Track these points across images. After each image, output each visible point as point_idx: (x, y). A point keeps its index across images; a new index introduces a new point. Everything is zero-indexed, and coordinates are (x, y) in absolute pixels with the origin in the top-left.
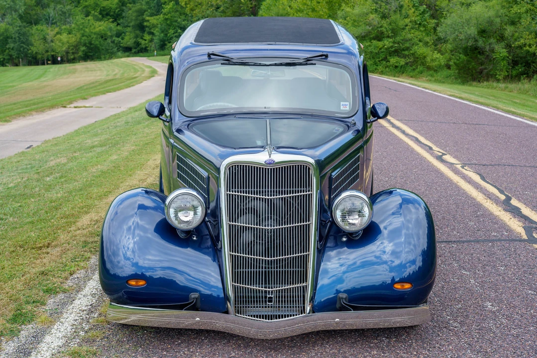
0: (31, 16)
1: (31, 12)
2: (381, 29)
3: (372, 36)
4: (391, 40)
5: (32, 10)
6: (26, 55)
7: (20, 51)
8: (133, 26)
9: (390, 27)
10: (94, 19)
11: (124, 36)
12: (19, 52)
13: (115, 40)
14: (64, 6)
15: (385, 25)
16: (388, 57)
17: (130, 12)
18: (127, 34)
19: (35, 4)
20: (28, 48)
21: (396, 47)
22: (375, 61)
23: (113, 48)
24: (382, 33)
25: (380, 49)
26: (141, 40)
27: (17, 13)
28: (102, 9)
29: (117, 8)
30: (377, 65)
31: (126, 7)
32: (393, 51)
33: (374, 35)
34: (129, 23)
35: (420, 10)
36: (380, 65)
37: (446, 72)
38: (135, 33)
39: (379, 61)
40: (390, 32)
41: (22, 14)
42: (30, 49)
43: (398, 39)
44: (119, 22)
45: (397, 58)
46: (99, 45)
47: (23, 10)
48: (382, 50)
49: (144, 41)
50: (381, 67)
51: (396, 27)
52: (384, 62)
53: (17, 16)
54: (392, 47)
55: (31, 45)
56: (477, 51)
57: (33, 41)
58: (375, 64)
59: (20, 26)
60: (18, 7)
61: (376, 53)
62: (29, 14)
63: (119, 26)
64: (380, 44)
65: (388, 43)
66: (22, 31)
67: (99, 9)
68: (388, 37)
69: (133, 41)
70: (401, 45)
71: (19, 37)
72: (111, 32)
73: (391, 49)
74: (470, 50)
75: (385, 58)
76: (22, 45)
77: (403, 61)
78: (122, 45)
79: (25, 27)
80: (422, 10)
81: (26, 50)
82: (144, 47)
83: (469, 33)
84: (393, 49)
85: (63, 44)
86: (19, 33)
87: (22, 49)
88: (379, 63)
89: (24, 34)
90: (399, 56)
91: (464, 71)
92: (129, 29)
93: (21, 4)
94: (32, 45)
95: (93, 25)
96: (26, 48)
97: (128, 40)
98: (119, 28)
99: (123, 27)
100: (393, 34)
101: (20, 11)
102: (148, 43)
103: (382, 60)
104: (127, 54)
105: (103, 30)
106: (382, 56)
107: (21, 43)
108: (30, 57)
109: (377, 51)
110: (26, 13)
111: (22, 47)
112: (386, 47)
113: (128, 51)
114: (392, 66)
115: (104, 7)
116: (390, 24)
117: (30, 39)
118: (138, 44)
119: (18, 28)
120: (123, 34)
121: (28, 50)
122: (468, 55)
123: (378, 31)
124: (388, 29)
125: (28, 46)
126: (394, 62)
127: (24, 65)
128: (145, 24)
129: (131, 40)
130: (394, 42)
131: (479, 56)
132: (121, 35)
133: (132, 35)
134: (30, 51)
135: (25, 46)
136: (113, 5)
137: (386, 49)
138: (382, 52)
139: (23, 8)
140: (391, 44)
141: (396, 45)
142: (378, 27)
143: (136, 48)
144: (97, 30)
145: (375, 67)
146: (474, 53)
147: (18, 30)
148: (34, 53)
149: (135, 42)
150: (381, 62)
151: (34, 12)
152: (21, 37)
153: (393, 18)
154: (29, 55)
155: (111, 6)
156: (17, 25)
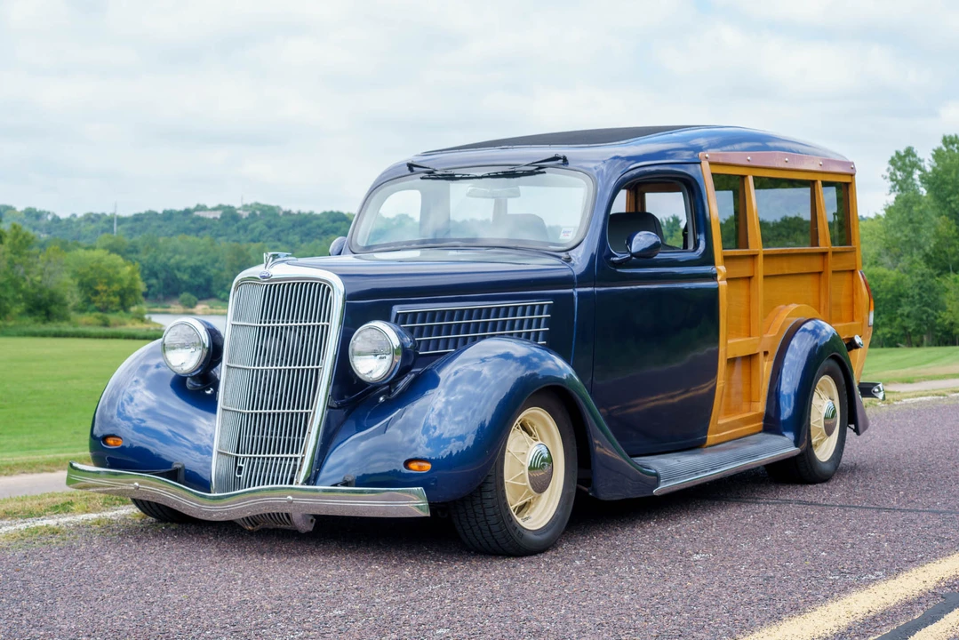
0: (947, 256)
1: (947, 249)
5: (950, 246)
6: (932, 327)
7: (921, 320)
12: (919, 322)
19: (956, 235)
20: (935, 314)
27: (921, 251)
41: (931, 253)
42: (940, 317)
47: (932, 245)
53: (921, 257)
55: (941, 309)
57: (947, 301)
59: (923, 275)
60: (923, 240)
62: (945, 252)
66: (927, 283)
71: (920, 295)
76: (926, 308)
79: (932, 276)
81: (932, 318)
86: (921, 288)
87: (924, 317)
89: (931, 289)
93: (928, 234)
94: (944, 309)
96: (933, 314)
101: (927, 249)
107: (924, 306)
108: (938, 331)
110: (938, 250)
111: (925, 312)
117: (941, 297)
119: (920, 278)
121: (936, 318)
125: (936, 311)
127: (929, 345)
134: (939, 321)
135: (930, 311)
139: (933, 243)
147: (919, 282)
148: (947, 322)
151: (953, 249)
152: (924, 294)
154: (938, 328)
156: (917, 273)
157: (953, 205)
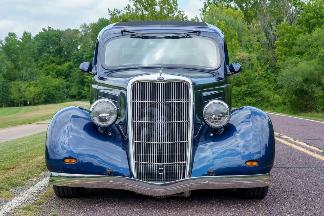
0: (11, 75)
1: (11, 73)
2: (240, 79)
3: (233, 84)
4: (246, 86)
5: (12, 72)
6: (7, 101)
7: (3, 98)
8: (77, 81)
9: (245, 78)
10: (52, 77)
11: (71, 88)
12: (2, 98)
13: (65, 90)
14: (33, 69)
15: (242, 77)
16: (244, 97)
17: (75, 73)
18: (73, 87)
19: (14, 68)
20: (8, 96)
21: (249, 90)
22: (236, 100)
23: (64, 96)
24: (240, 82)
25: (239, 92)
26: (82, 91)
27: (2, 73)
28: (57, 71)
29: (67, 71)
30: (238, 103)
31: (73, 69)
32: (247, 94)
33: (235, 83)
34: (74, 80)
35: (265, 68)
36: (239, 103)
37: (283, 107)
38: (78, 86)
39: (238, 100)
40: (245, 81)
41: (5, 74)
42: (10, 97)
43: (251, 85)
44: (68, 79)
45: (251, 98)
46: (54, 94)
47: (6, 71)
48: (240, 93)
49: (84, 91)
50: (240, 104)
51: (249, 78)
52: (242, 101)
53: (2, 75)
54: (247, 91)
55: (10, 94)
56: (303, 92)
57: (12, 91)
58: (236, 102)
59: (3, 82)
60: (2, 69)
61: (236, 95)
62: (10, 74)
63: (68, 82)
64: (239, 89)
65: (244, 88)
66: (5, 84)
67: (55, 71)
68: (244, 84)
69: (77, 91)
70: (253, 89)
71: (2, 89)
72: (62, 85)
73: (246, 92)
74: (299, 92)
75: (242, 98)
76: (4, 94)
77: (254, 100)
78: (69, 94)
79: (7, 82)
80: (266, 68)
81: (7, 97)
82: (84, 95)
83: (297, 81)
84: (248, 92)
85: (31, 93)
86: (3, 86)
87: (4, 97)
88: (238, 101)
89: (6, 87)
90: (252, 97)
91: (295, 106)
92: (74, 84)
93: (4, 67)
94: (11, 94)
95: (51, 81)
96: (7, 96)
97: (74, 91)
98: (68, 83)
99: (70, 83)
100: (247, 82)
101: (4, 72)
102: (87, 92)
103: (240, 99)
104: (73, 100)
105: (58, 84)
106: (240, 97)
107: (4, 93)
108: (9, 102)
109: (237, 93)
110: (8, 73)
111: (4, 95)
112: (243, 90)
113: (73, 98)
114: (247, 103)
115: (58, 70)
116: (245, 76)
117: (10, 90)
118: (80, 93)
119: (2, 83)
120: (71, 87)
121: (8, 97)
122: (297, 95)
123: (238, 80)
124: (244, 79)
125: (8, 95)
126: (248, 100)
127: (5, 107)
128: (85, 80)
129: (75, 91)
130: (248, 88)
131: (304, 96)
132: (69, 87)
133: (77, 88)
134: (9, 98)
135: (6, 95)
136: (65, 68)
137: (243, 92)
138: (240, 94)
139: (6, 70)
140: (246, 89)
141: (250, 89)
142: (237, 78)
143: (78, 96)
144: (54, 84)
145: (236, 104)
146: (301, 94)
147: (2, 84)
148: (12, 98)
149: (78, 92)
150: (240, 100)
151: (13, 73)
152: (4, 89)
153: (247, 71)
154: (9, 101)
155: (63, 69)
156: (1, 81)
157: (13, 57)
